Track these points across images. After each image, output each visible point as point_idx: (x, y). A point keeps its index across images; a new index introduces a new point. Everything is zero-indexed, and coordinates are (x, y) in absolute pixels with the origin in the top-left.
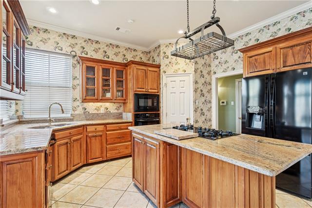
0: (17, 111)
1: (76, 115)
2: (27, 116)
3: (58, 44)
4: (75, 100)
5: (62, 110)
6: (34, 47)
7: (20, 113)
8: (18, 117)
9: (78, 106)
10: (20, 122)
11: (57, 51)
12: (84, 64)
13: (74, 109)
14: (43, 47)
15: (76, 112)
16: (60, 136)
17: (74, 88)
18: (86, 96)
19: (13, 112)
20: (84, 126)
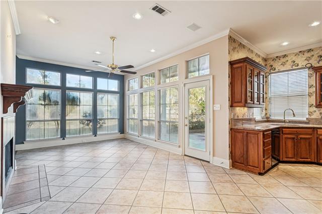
0: (266, 114)
1: (313, 119)
2: (273, 118)
3: (294, 62)
4: (311, 106)
5: (294, 114)
6: (276, 70)
7: (268, 115)
8: (267, 118)
9: (315, 111)
10: (268, 121)
11: (294, 67)
12: (318, 73)
13: (310, 114)
14: (283, 68)
15: (313, 117)
16: (287, 132)
17: (310, 95)
18: (319, 102)
19: (264, 115)
20: (314, 128)
